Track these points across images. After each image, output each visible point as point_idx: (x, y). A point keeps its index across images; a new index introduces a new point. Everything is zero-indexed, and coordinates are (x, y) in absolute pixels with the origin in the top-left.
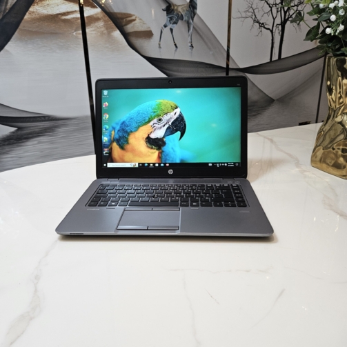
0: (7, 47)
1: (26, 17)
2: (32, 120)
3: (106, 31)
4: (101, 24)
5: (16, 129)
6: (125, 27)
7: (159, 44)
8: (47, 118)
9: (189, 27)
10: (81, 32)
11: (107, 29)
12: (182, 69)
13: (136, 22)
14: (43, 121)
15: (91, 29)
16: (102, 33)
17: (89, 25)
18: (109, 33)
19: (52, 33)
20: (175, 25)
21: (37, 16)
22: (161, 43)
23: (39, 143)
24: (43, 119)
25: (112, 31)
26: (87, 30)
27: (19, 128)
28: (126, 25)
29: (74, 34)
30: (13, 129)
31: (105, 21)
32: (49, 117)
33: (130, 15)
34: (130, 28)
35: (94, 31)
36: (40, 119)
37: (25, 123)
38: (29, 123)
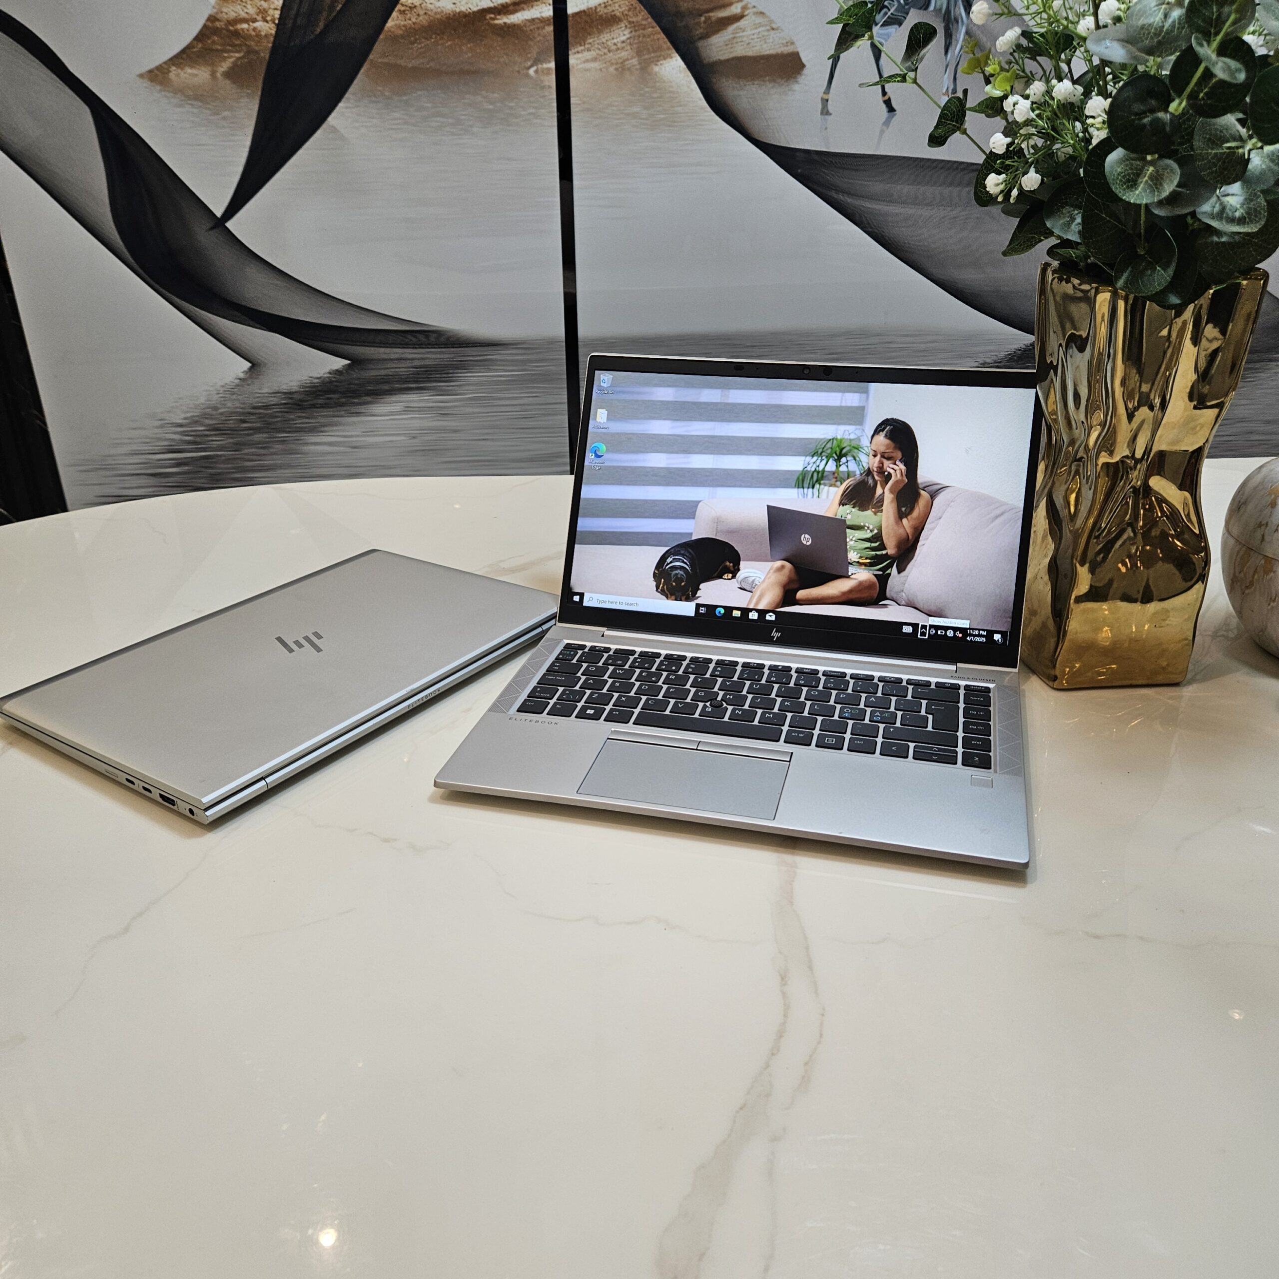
0: (333, 119)
1: (390, 23)
2: (391, 339)
3: (635, 61)
4: (620, 35)
5: (348, 362)
6: (700, 44)
7: (825, 102)
8: (433, 338)
9: (947, 36)
10: (552, 65)
11: (639, 53)
12: (905, 189)
13: (742, 23)
14: (421, 345)
15: (588, 55)
16: (622, 68)
17: (581, 41)
18: (645, 68)
19: (462, 73)
20: (892, 29)
21: (423, 20)
22: (830, 97)
23: (408, 410)
24: (422, 338)
25: (656, 60)
26: (574, 60)
27: (356, 362)
28: (706, 36)
29: (532, 71)
30: (339, 363)
31: (635, 26)
32: (439, 333)
34: (718, 46)
35: (595, 60)
36: (414, 340)
37: (372, 349)
38: (382, 350)
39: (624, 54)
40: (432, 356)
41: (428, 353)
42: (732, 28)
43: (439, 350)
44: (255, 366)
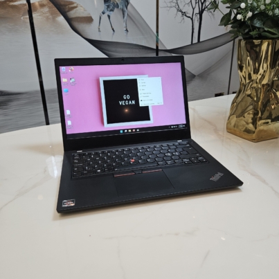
3: (51, 16)
4: (46, 9)
6: (67, 13)
7: (99, 28)
9: (124, 14)
10: (28, 16)
11: (52, 14)
12: (119, 49)
13: (77, 9)
15: (38, 14)
16: (47, 18)
17: (35, 11)
20: (112, 12)
26: (34, 15)
28: (69, 11)
31: (50, 7)
33: (72, 3)
34: (72, 14)
35: (40, 16)
39: (48, 15)
42: (75, 10)
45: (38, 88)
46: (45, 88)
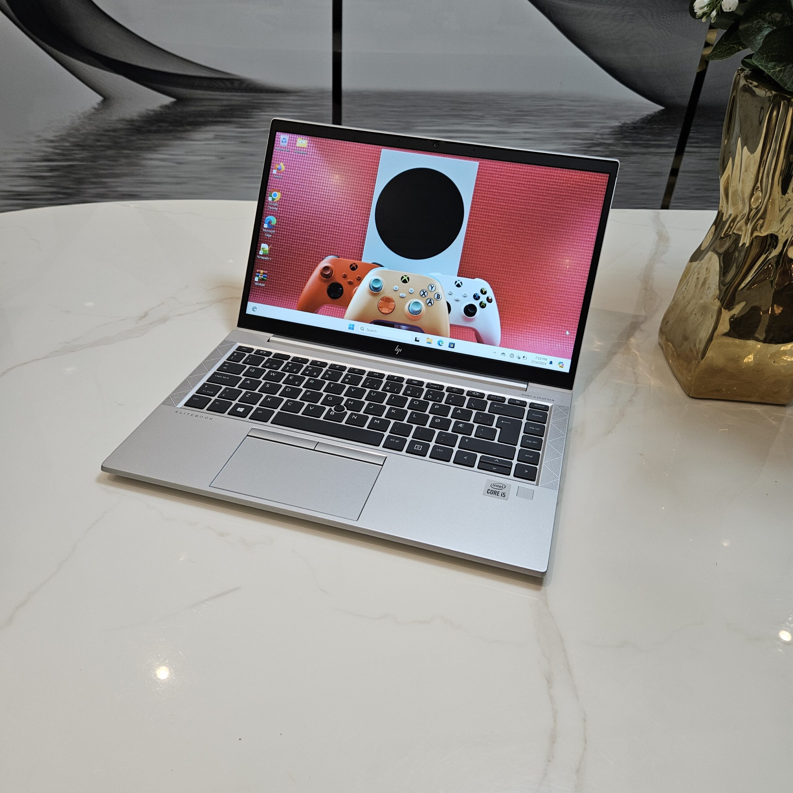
2: (205, 83)
5: (173, 100)
8: (236, 84)
14: (228, 90)
24: (228, 84)
27: (180, 100)
30: (167, 100)
32: (241, 81)
36: (222, 85)
37: (192, 91)
38: (199, 92)
40: (237, 98)
41: (233, 96)
43: (240, 94)
44: (107, 100)
45: (328, 84)
46: (346, 85)
